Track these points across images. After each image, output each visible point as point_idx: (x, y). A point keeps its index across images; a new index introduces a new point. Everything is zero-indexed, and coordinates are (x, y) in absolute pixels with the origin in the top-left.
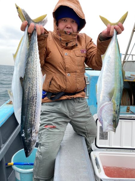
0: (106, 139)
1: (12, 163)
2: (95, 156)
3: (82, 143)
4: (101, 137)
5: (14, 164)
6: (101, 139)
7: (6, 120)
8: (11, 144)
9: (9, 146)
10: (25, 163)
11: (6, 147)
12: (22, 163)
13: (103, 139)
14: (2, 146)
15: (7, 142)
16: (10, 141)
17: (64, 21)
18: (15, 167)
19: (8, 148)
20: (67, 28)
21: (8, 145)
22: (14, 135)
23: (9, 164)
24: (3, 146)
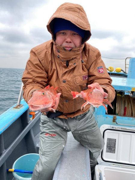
0: (113, 153)
1: (13, 169)
2: (99, 170)
3: (86, 156)
4: (108, 150)
5: (15, 171)
6: (108, 152)
7: (9, 126)
8: (13, 149)
9: (11, 152)
10: (25, 171)
11: (7, 153)
12: (23, 171)
13: (110, 152)
14: (3, 152)
15: (10, 148)
16: (12, 147)
17: (63, 34)
18: (15, 174)
19: (10, 154)
20: (67, 42)
21: (10, 150)
22: (18, 140)
23: (10, 170)
24: (5, 151)
